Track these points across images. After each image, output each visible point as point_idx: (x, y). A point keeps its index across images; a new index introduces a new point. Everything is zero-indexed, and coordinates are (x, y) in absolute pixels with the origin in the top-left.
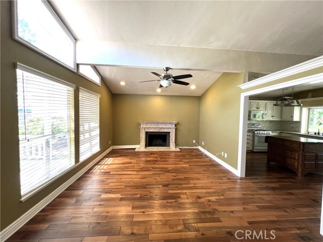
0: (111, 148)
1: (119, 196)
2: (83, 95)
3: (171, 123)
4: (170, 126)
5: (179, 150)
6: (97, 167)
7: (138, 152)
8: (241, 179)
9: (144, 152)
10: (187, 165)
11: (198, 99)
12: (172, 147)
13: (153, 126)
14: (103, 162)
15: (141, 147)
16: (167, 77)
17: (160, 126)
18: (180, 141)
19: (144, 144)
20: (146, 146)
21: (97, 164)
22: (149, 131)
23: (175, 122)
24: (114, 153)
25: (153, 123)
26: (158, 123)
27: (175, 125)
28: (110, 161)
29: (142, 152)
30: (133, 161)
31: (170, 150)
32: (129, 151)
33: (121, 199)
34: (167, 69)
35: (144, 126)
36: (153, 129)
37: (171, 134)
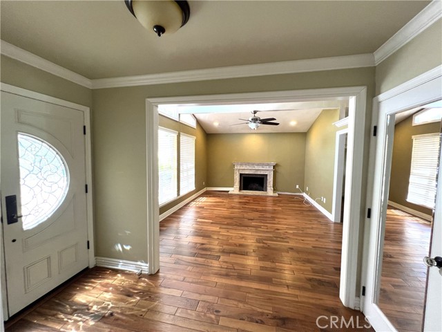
0: (205, 190)
1: (211, 221)
2: (183, 138)
3: (268, 165)
4: (267, 168)
5: (277, 195)
6: (193, 203)
7: (231, 194)
8: (335, 223)
9: (238, 195)
10: (280, 209)
11: (304, 135)
12: (270, 192)
13: (248, 167)
14: (198, 200)
15: (235, 190)
16: (255, 120)
17: (256, 168)
18: (279, 186)
19: (238, 187)
20: (240, 189)
21: (193, 200)
22: (243, 173)
23: (274, 163)
24: (207, 194)
25: (248, 164)
26: (253, 164)
27: (274, 167)
28: (204, 199)
29: (235, 195)
30: (225, 201)
31: (267, 195)
32: (223, 193)
33: (212, 223)
34: (255, 112)
35: (239, 168)
36: (248, 170)
37: (268, 177)
